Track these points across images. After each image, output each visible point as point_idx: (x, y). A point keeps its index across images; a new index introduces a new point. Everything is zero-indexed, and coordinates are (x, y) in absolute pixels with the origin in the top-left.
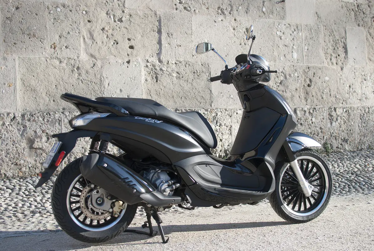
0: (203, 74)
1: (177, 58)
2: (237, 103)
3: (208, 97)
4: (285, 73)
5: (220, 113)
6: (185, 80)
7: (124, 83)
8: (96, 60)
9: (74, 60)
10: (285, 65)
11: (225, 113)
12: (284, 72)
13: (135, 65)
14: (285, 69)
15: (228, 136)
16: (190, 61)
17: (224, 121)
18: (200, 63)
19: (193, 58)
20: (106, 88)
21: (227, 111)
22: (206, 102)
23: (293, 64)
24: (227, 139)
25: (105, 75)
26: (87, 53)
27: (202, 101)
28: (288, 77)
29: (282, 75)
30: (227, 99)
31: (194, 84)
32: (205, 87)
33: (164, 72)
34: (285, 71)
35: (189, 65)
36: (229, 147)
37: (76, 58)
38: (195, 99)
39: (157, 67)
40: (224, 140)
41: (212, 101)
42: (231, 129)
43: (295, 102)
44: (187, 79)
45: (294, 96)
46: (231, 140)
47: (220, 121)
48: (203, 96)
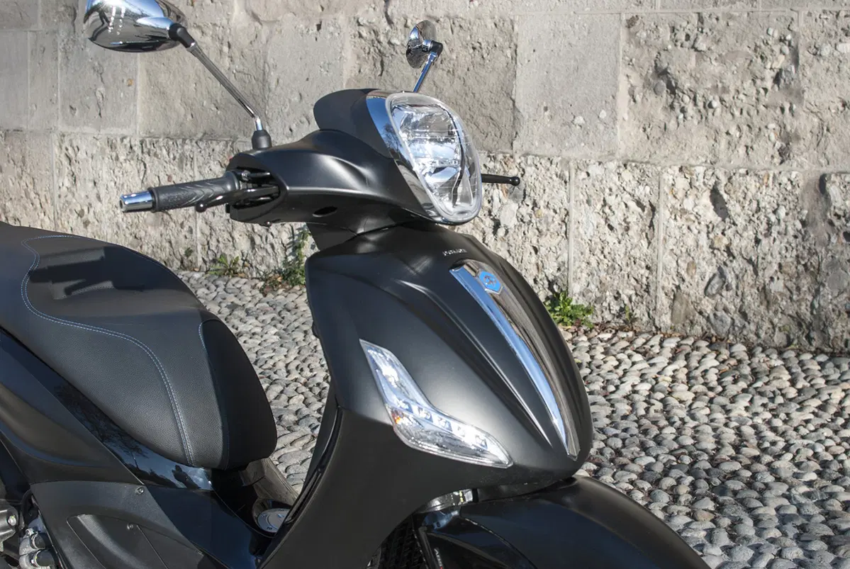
0: (497, 52)
1: (429, 9)
2: (595, 141)
3: (506, 119)
4: (793, 44)
5: (534, 168)
6: (449, 71)
7: (307, 79)
8: (261, 24)
9: (223, 27)
10: (794, 15)
11: (548, 170)
12: (789, 37)
13: (332, 33)
14: (794, 27)
15: (557, 241)
16: (461, 15)
17: (546, 196)
18: (490, 20)
19: (472, 6)
20: (273, 90)
21: (554, 166)
22: (501, 134)
23: (836, 8)
24: (553, 249)
25: (272, 59)
26: (247, 11)
27: (491, 129)
28: (804, 56)
29: (781, 51)
30: (564, 128)
31: (470, 82)
32: (499, 89)
33: (397, 48)
34: (794, 34)
35: (461, 26)
36: (558, 274)
37: (225, 22)
38: (473, 125)
39: (382, 38)
40: (542, 251)
41: (517, 133)
42: (566, 220)
43: (829, 152)
44: (452, 66)
45: (828, 130)
46: (565, 255)
47: (532, 194)
48: (494, 116)
